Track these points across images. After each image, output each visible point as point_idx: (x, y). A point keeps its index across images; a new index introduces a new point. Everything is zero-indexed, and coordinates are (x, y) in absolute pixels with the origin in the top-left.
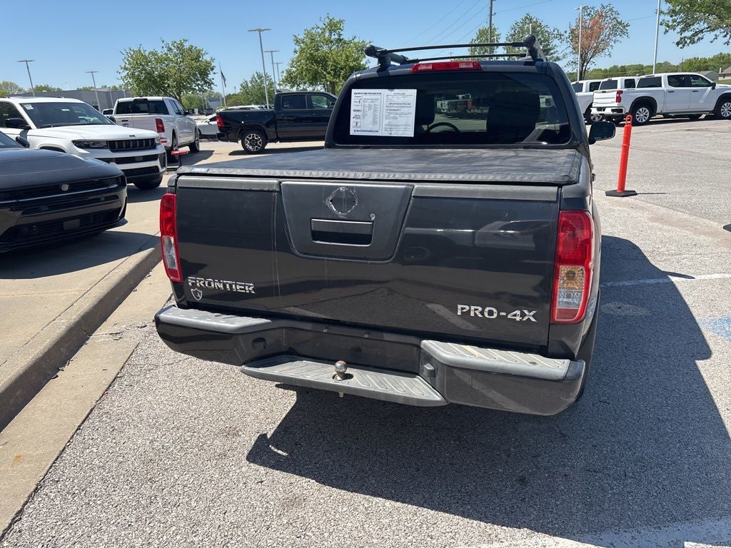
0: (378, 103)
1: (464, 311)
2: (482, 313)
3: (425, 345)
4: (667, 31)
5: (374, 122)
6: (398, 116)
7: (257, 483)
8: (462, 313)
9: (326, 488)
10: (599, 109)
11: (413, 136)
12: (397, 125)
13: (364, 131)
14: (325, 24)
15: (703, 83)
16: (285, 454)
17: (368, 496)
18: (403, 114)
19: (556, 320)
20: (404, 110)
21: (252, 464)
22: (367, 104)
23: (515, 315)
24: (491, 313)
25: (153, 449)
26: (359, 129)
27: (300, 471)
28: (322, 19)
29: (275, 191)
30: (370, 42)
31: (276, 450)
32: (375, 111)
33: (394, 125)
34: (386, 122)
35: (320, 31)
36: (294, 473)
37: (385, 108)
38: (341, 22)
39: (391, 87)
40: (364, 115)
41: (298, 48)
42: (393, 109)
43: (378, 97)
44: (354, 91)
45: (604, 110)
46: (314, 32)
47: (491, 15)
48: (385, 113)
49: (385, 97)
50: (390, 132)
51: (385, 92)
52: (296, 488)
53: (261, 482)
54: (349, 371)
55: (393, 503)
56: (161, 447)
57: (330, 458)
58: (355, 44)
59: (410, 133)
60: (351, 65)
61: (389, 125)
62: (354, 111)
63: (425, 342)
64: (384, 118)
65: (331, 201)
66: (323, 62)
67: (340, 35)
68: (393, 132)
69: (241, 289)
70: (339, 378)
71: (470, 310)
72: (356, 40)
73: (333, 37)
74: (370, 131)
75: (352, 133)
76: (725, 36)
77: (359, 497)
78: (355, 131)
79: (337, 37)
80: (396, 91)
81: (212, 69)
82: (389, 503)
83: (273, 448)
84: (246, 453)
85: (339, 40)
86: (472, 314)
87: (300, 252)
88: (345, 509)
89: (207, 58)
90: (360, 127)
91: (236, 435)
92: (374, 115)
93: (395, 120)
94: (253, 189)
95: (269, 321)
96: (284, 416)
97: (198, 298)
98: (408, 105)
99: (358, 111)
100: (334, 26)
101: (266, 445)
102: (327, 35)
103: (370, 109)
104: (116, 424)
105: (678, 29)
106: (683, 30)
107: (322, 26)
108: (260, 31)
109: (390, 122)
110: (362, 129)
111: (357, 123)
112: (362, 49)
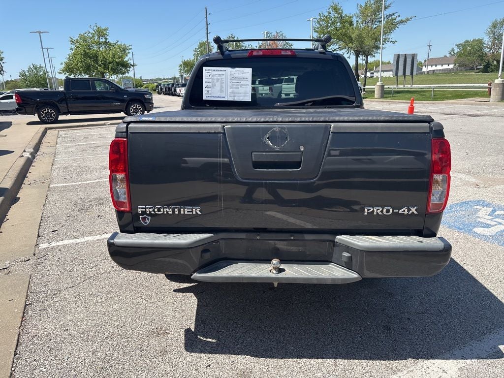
0: (224, 77)
1: (370, 211)
2: (382, 211)
3: (340, 239)
5: (221, 91)
6: (239, 86)
7: (206, 367)
8: (368, 213)
9: (262, 360)
10: (286, 95)
11: (250, 100)
12: (239, 93)
13: (214, 97)
14: (94, 30)
16: (214, 341)
17: (295, 359)
18: (243, 85)
19: (430, 211)
20: (244, 82)
21: (192, 354)
22: (215, 78)
23: (404, 211)
24: (388, 211)
25: (99, 358)
26: (210, 96)
27: (234, 351)
28: (92, 27)
29: (220, 133)
30: (130, 46)
31: (205, 339)
32: (222, 83)
33: (236, 93)
34: (230, 90)
35: (91, 36)
36: (230, 353)
37: (229, 81)
38: (106, 30)
39: (233, 66)
40: (213, 86)
41: (73, 47)
42: (235, 81)
43: (224, 73)
44: (205, 68)
45: (289, 95)
46: (86, 35)
47: (207, 34)
48: (229, 85)
49: (229, 74)
50: (233, 98)
51: (229, 69)
52: (239, 365)
53: (209, 366)
54: (282, 266)
55: (315, 360)
56: (104, 356)
57: (250, 337)
58: (119, 46)
59: (248, 98)
61: (233, 93)
62: (206, 82)
63: (339, 237)
64: (229, 88)
65: (268, 138)
66: (95, 57)
67: (106, 39)
68: (236, 98)
69: (188, 212)
70: (274, 272)
71: (373, 211)
73: (101, 40)
74: (218, 97)
75: (204, 98)
76: (347, 54)
77: (290, 362)
78: (207, 97)
79: (104, 40)
80: (237, 69)
82: (313, 361)
83: (201, 338)
84: (183, 346)
85: (106, 43)
86: (375, 214)
87: (242, 179)
88: (285, 372)
90: (211, 94)
91: (165, 333)
92: (221, 86)
93: (237, 90)
94: (201, 132)
95: (212, 235)
96: (195, 313)
97: (146, 223)
98: (246, 79)
99: (208, 82)
100: (101, 32)
101: (195, 336)
102: (96, 38)
103: (218, 81)
104: (52, 344)
107: (92, 31)
108: (40, 33)
109: (233, 91)
110: (212, 95)
111: (208, 91)
112: (124, 50)
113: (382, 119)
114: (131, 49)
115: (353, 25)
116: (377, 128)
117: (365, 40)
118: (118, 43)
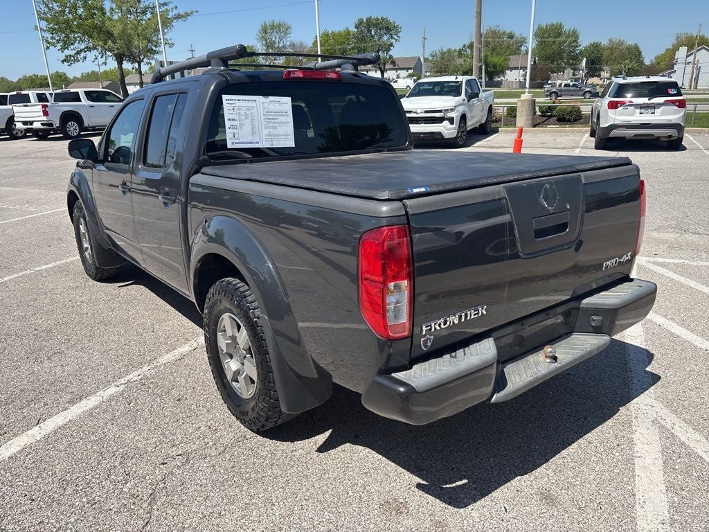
0: (254, 111)
1: (607, 265)
2: (613, 264)
4: (48, 48)
5: (253, 133)
6: (277, 125)
7: (506, 511)
8: (605, 268)
9: (535, 473)
11: (294, 146)
12: (277, 135)
13: (243, 143)
15: (115, 99)
16: (464, 481)
17: (557, 456)
18: (281, 123)
20: (282, 119)
22: (242, 112)
23: (624, 258)
24: (616, 262)
26: (237, 141)
27: (500, 480)
29: (503, 198)
31: (454, 485)
32: (252, 120)
34: (266, 132)
37: (262, 117)
39: (266, 94)
40: (241, 125)
42: (271, 117)
43: (254, 104)
48: (264, 123)
50: (271, 143)
51: (260, 99)
55: (570, 447)
59: (291, 143)
61: (270, 136)
62: (229, 120)
63: (585, 301)
64: (263, 129)
65: (543, 198)
68: (274, 143)
69: (475, 315)
70: (548, 360)
74: (250, 143)
75: (229, 145)
77: (557, 461)
78: (233, 143)
80: (271, 98)
83: (447, 486)
84: (446, 506)
86: (609, 267)
90: (238, 139)
91: (403, 504)
92: (253, 125)
96: (392, 463)
97: (427, 346)
98: (285, 113)
99: (233, 120)
101: (439, 488)
103: (246, 118)
105: (59, 46)
106: (63, 49)
109: (269, 132)
110: (241, 141)
111: (234, 134)
113: (605, 164)
115: (105, 14)
116: (609, 174)
117: (133, 39)
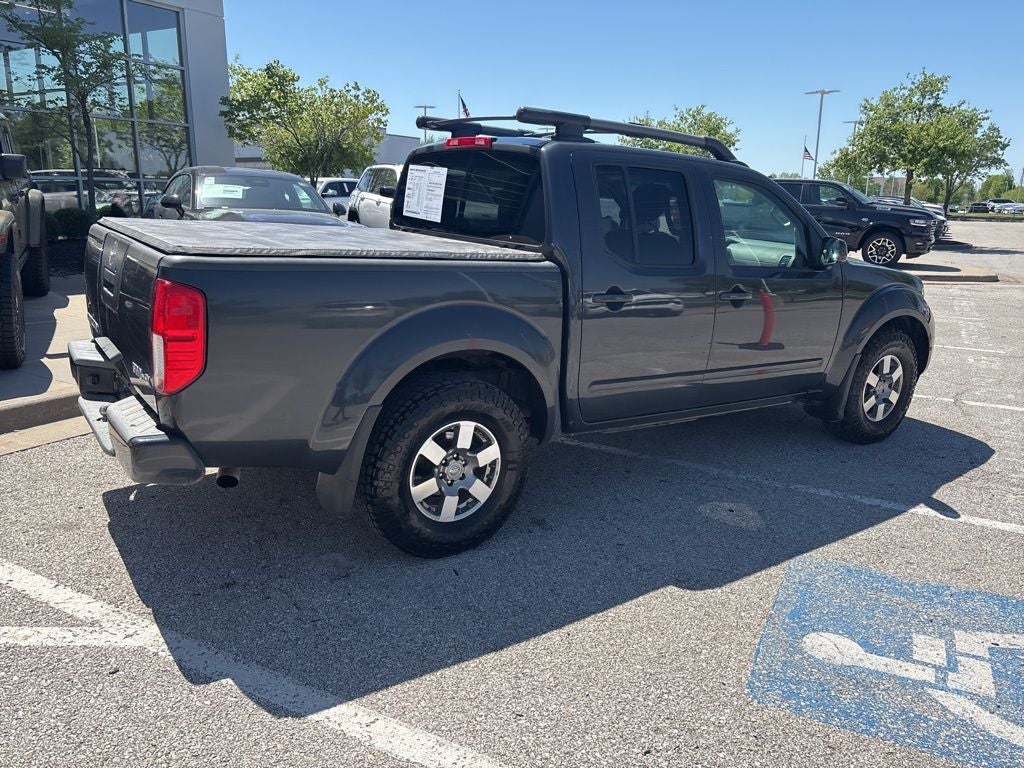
0: (423, 181)
5: (418, 203)
6: (433, 197)
7: (78, 508)
11: (440, 221)
12: (432, 209)
13: (411, 212)
14: (913, 83)
18: (437, 195)
20: (438, 191)
22: (416, 182)
26: (408, 209)
28: (911, 76)
30: (987, 111)
32: (420, 190)
33: (429, 208)
35: (907, 93)
37: (426, 187)
38: (944, 79)
39: (433, 164)
40: (413, 195)
42: (431, 189)
43: (424, 174)
44: (411, 167)
46: (895, 94)
48: (425, 194)
49: (428, 175)
50: (426, 215)
51: (428, 168)
53: (81, 508)
59: (438, 219)
60: (941, 145)
61: (426, 207)
62: (408, 189)
64: (424, 199)
66: (895, 139)
67: (937, 98)
72: (963, 107)
73: (926, 103)
74: (415, 213)
75: (404, 213)
78: (406, 211)
79: (932, 102)
80: (435, 169)
81: (734, 144)
89: (729, 130)
92: (419, 195)
93: (431, 203)
95: (103, 360)
98: (440, 185)
100: (929, 87)
103: (417, 188)
107: (910, 86)
108: (823, 93)
109: (427, 204)
110: (411, 209)
111: (407, 202)
112: (970, 122)
114: (988, 118)
118: (962, 108)
